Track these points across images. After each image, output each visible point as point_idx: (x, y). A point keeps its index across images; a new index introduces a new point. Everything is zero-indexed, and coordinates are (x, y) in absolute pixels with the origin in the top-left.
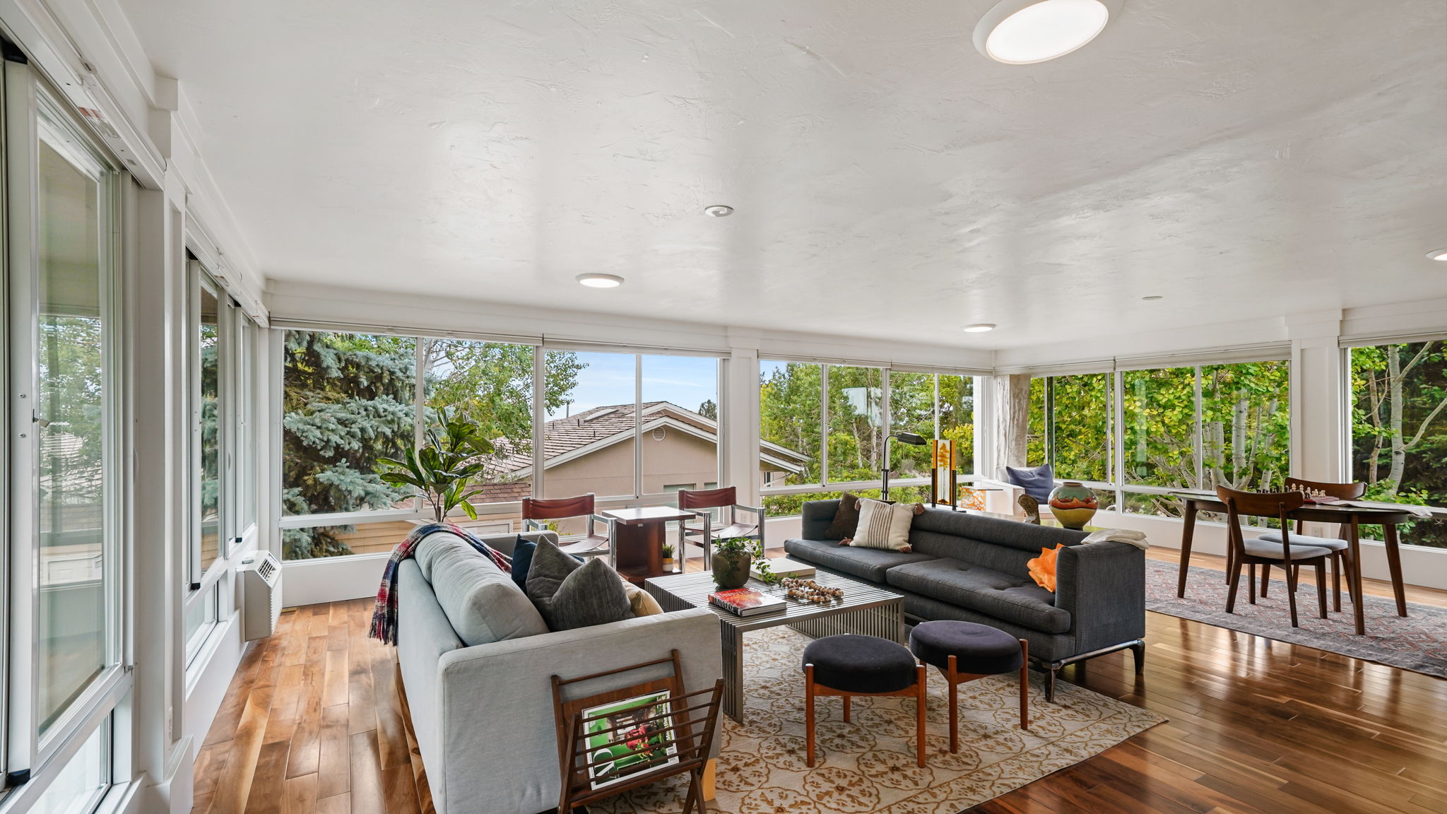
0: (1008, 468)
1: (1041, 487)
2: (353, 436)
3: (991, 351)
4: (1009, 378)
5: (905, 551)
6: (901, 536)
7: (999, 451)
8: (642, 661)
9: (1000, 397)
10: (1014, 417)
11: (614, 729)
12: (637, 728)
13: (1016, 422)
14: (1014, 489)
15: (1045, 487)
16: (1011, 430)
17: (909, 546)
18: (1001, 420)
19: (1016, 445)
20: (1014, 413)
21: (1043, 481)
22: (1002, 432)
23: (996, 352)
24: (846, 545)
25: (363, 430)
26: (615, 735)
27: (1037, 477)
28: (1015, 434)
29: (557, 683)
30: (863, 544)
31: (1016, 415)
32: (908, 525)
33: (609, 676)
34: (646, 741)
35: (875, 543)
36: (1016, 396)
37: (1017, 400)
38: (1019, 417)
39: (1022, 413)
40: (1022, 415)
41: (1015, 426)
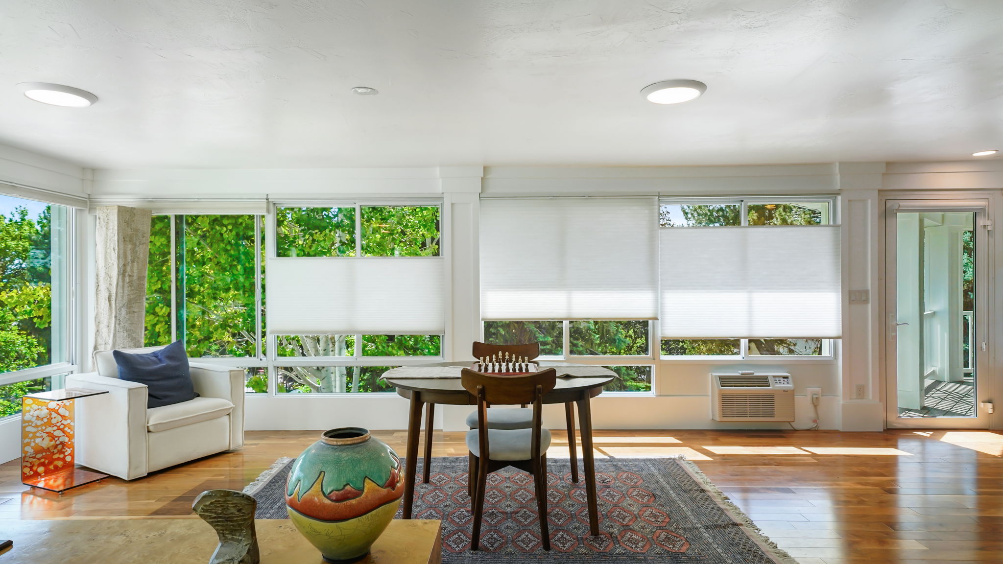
0: (117, 354)
1: (172, 378)
3: (85, 168)
4: (116, 211)
7: (98, 323)
9: (100, 239)
10: (125, 271)
13: (127, 279)
14: (130, 390)
15: (177, 377)
16: (120, 291)
18: (102, 274)
19: (128, 313)
20: (125, 266)
21: (174, 368)
22: (104, 294)
23: (93, 170)
27: (166, 363)
28: (126, 298)
31: (128, 268)
36: (127, 239)
37: (130, 246)
38: (132, 271)
39: (138, 265)
40: (138, 269)
41: (126, 285)
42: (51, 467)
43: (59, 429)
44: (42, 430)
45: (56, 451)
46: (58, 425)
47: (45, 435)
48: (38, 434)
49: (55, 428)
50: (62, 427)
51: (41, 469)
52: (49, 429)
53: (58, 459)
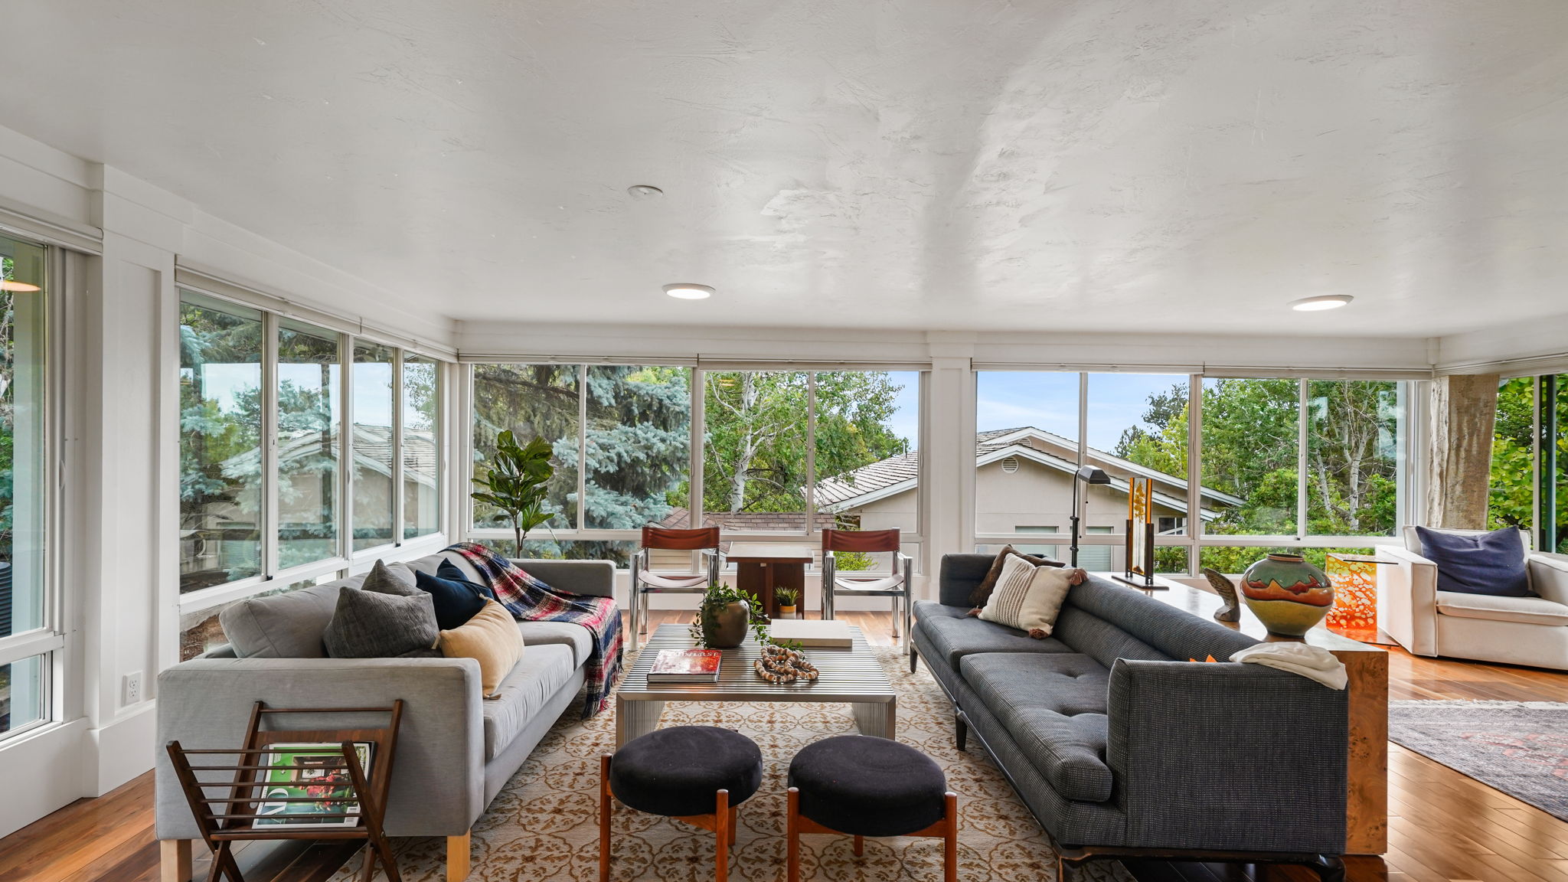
0: (1419, 530)
1: (1489, 566)
2: (612, 461)
3: (1427, 340)
4: (1449, 381)
5: (1039, 636)
6: (1037, 613)
7: (1431, 500)
8: (359, 705)
9: (1434, 413)
10: (1459, 446)
11: (300, 769)
12: (326, 775)
13: (1463, 454)
14: (1414, 564)
17: (1047, 629)
18: (1435, 449)
19: (1466, 490)
20: (1460, 440)
21: (1495, 556)
22: (1436, 470)
23: (1439, 340)
24: (974, 616)
25: (619, 455)
26: (299, 775)
29: (261, 710)
30: (991, 619)
31: (1465, 443)
32: (1057, 599)
33: (319, 714)
34: (330, 793)
35: (1004, 619)
36: (1463, 410)
37: (1466, 419)
38: (1470, 444)
39: (1478, 439)
40: (1478, 443)
41: (1462, 461)
42: (1353, 623)
43: (1360, 590)
44: (1345, 588)
45: (1357, 610)
46: (1360, 586)
47: (1347, 593)
48: (1340, 590)
49: (1357, 589)
50: (1363, 589)
51: (1343, 622)
52: (1351, 588)
53: (1360, 618)
